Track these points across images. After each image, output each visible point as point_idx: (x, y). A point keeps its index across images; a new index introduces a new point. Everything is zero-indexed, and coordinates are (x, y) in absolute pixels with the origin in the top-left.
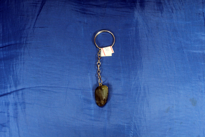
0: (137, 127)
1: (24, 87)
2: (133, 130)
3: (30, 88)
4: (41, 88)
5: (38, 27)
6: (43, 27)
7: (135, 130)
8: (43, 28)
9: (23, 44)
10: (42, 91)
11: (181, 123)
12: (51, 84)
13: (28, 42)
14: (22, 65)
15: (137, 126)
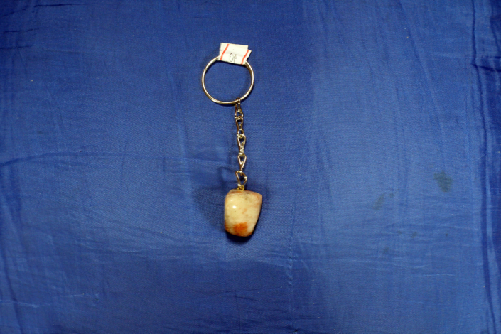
0: (302, 250)
1: (16, 158)
2: (291, 256)
3: (30, 158)
4: (60, 158)
5: (46, 6)
6: (60, 5)
7: (297, 256)
8: (59, 8)
9: (11, 48)
10: (60, 164)
11: (415, 234)
12: (84, 147)
13: (24, 44)
14: (10, 102)
15: (302, 245)
